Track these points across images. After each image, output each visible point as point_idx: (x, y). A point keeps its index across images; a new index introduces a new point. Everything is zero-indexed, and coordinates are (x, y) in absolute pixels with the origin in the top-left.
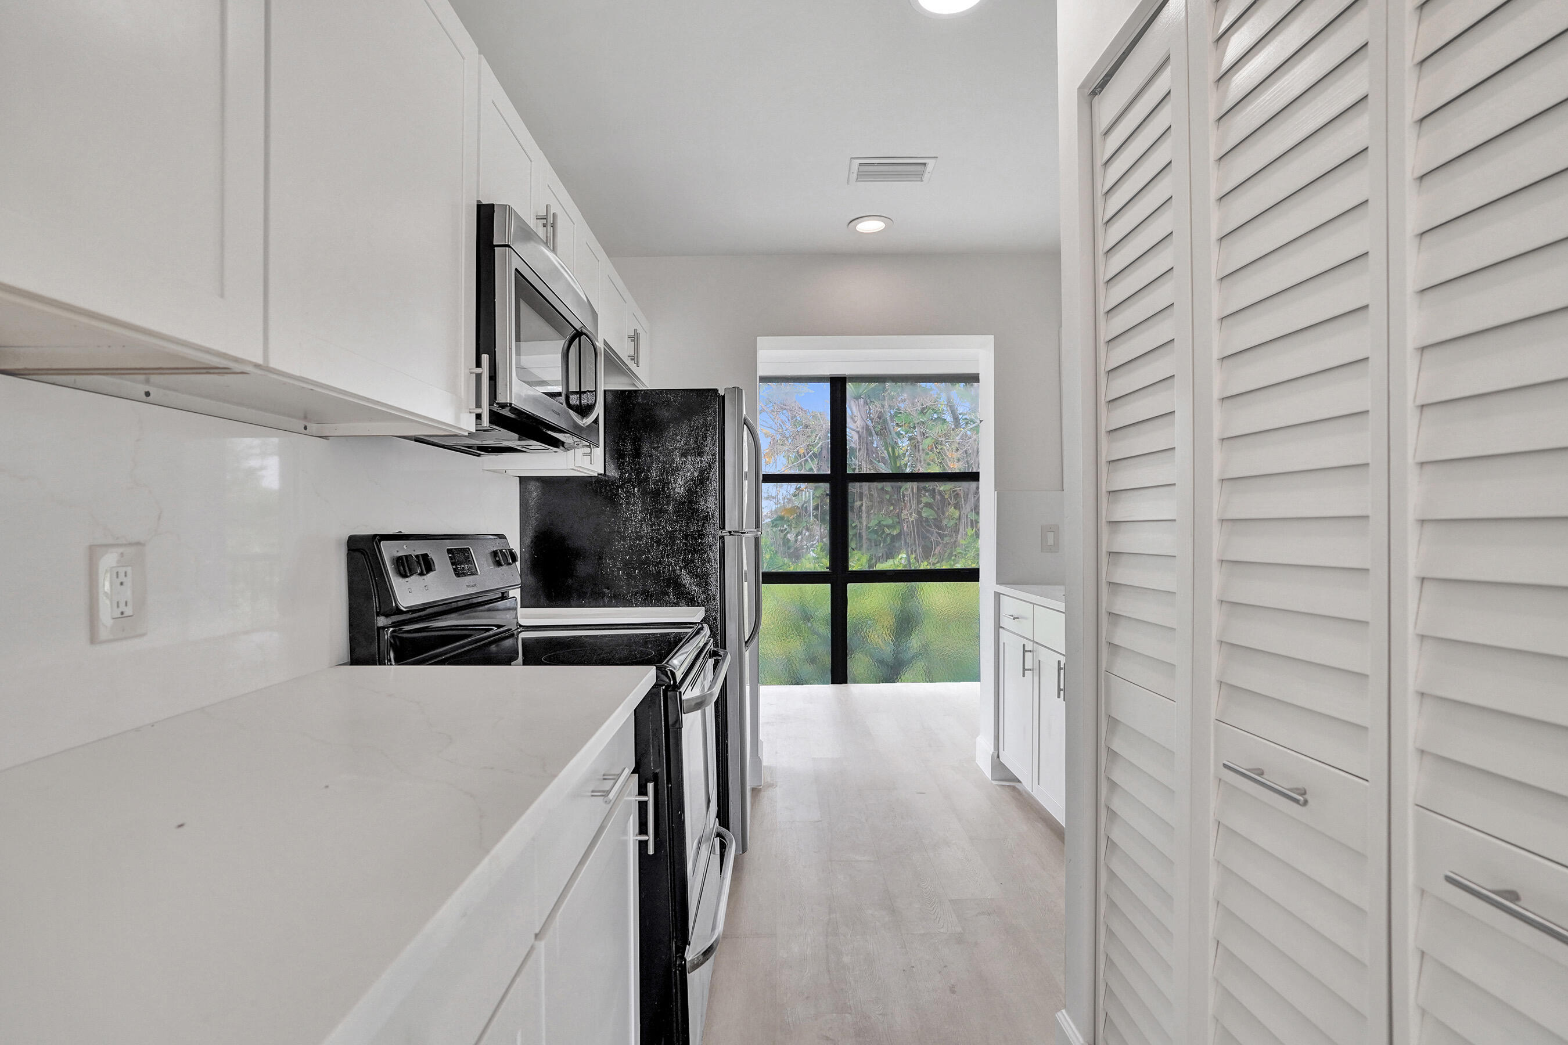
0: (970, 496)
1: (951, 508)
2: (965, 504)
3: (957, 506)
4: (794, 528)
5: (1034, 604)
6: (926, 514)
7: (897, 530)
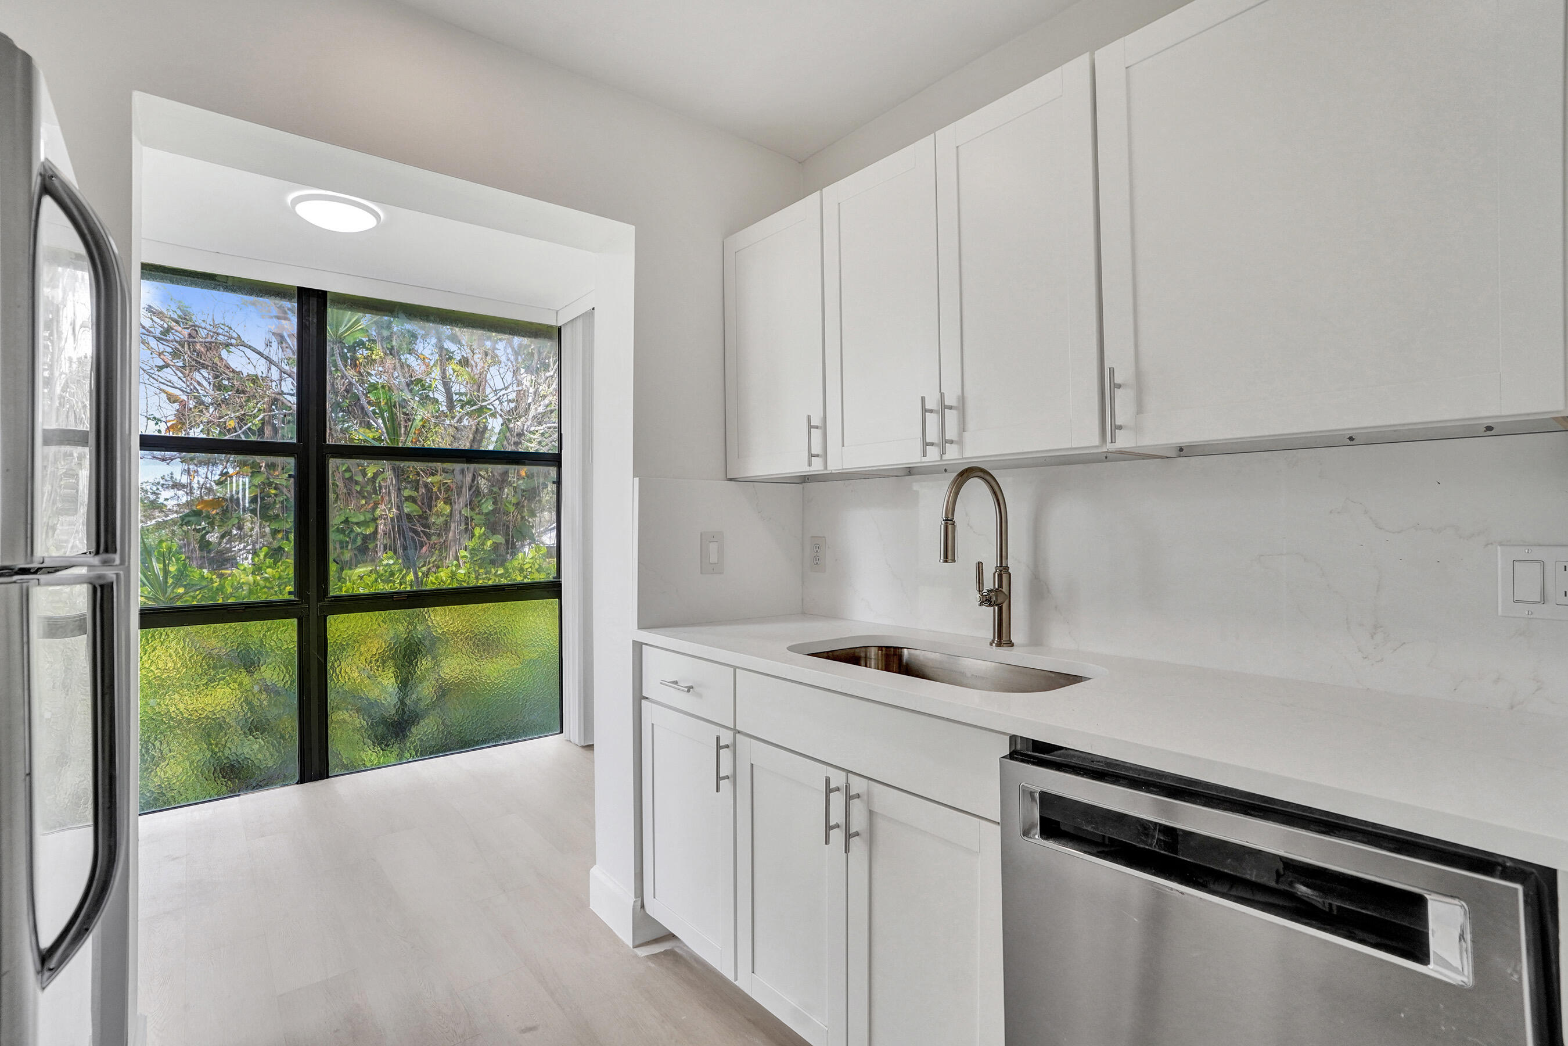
0: (464, 489)
1: (440, 503)
2: (458, 499)
3: (448, 501)
4: (218, 526)
5: (735, 668)
6: (409, 510)
7: (371, 529)
